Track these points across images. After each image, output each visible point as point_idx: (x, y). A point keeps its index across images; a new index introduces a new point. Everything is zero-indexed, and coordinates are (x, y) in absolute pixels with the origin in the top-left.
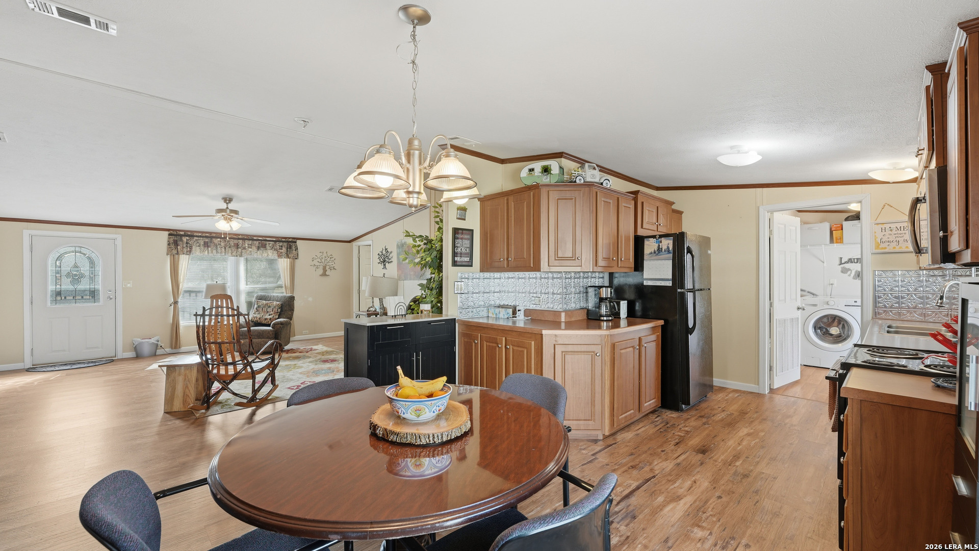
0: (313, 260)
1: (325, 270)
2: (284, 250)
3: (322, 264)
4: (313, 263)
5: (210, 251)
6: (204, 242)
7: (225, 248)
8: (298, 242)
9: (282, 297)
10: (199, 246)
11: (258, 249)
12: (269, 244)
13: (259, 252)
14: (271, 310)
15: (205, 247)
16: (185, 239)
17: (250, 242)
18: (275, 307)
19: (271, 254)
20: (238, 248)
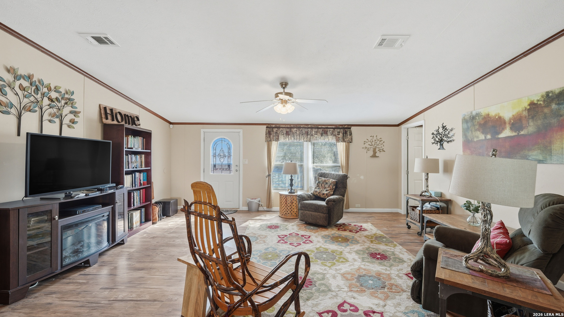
0: (364, 144)
1: (375, 152)
2: (341, 135)
3: (372, 146)
4: (364, 146)
5: (290, 138)
6: (286, 131)
7: (299, 135)
8: (353, 128)
9: (337, 175)
10: (283, 135)
11: (322, 136)
12: (330, 131)
13: (322, 138)
14: (328, 187)
15: (287, 135)
16: (275, 130)
17: (316, 130)
18: (331, 184)
19: (331, 139)
20: (307, 135)
